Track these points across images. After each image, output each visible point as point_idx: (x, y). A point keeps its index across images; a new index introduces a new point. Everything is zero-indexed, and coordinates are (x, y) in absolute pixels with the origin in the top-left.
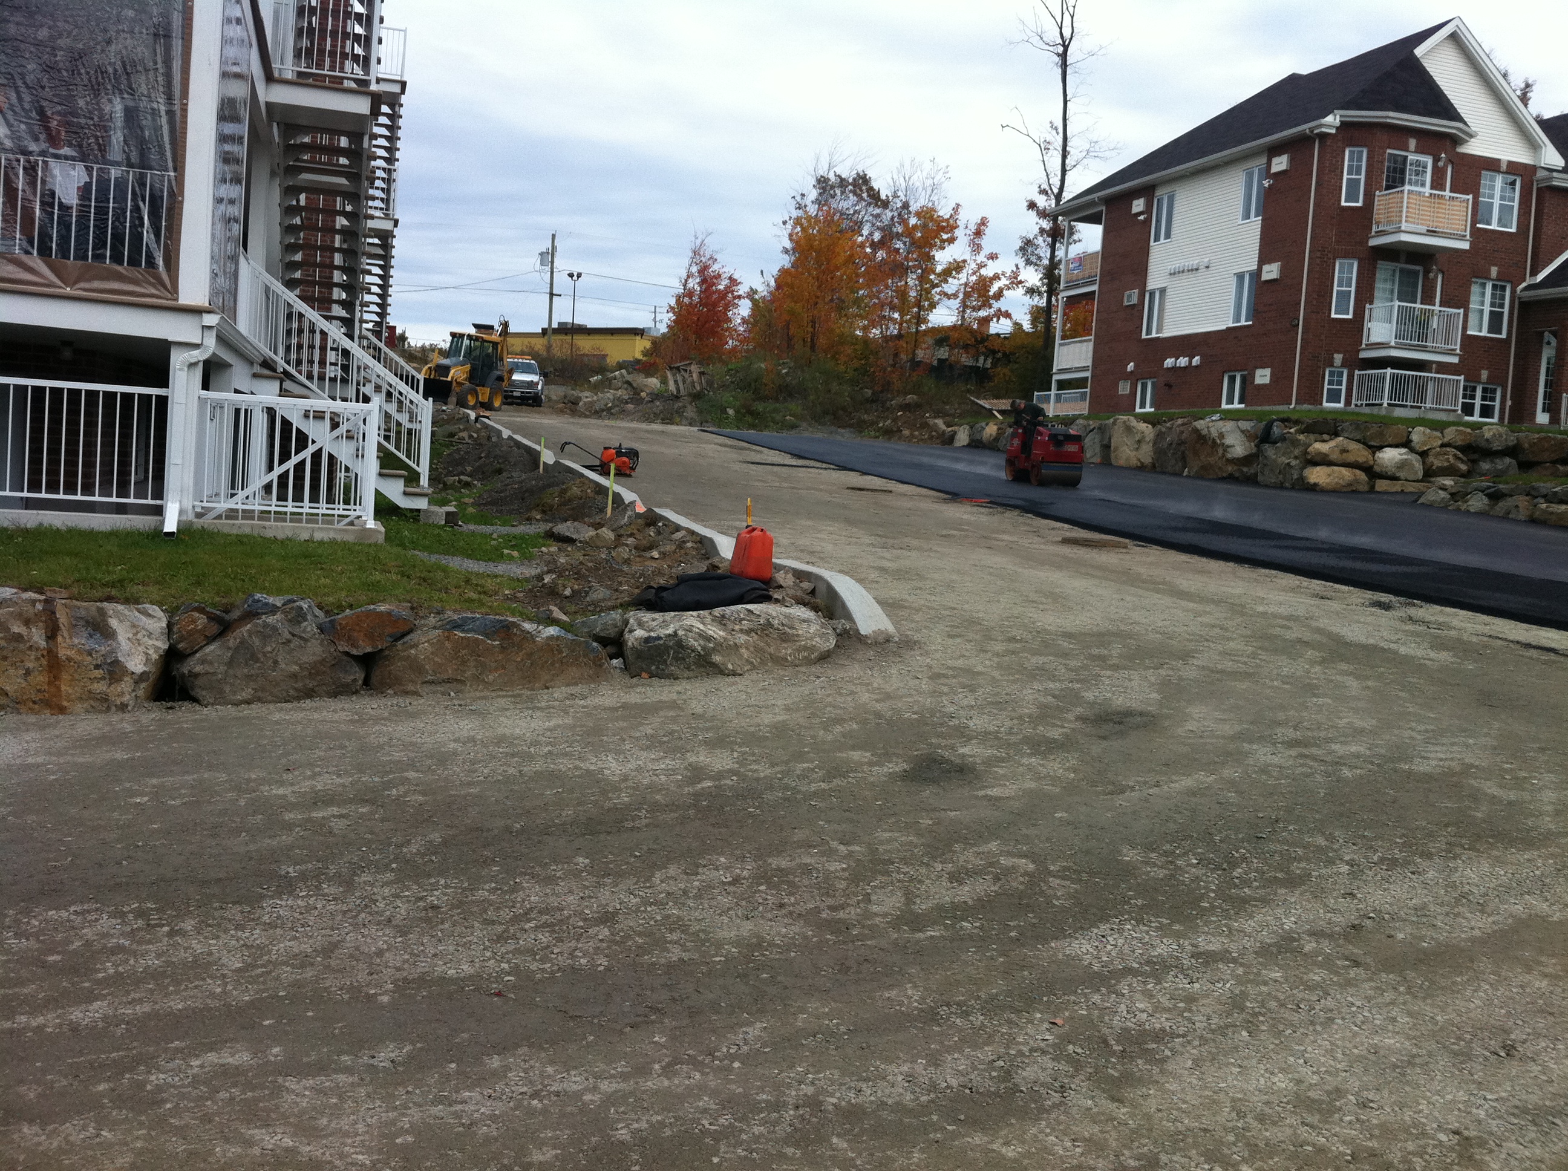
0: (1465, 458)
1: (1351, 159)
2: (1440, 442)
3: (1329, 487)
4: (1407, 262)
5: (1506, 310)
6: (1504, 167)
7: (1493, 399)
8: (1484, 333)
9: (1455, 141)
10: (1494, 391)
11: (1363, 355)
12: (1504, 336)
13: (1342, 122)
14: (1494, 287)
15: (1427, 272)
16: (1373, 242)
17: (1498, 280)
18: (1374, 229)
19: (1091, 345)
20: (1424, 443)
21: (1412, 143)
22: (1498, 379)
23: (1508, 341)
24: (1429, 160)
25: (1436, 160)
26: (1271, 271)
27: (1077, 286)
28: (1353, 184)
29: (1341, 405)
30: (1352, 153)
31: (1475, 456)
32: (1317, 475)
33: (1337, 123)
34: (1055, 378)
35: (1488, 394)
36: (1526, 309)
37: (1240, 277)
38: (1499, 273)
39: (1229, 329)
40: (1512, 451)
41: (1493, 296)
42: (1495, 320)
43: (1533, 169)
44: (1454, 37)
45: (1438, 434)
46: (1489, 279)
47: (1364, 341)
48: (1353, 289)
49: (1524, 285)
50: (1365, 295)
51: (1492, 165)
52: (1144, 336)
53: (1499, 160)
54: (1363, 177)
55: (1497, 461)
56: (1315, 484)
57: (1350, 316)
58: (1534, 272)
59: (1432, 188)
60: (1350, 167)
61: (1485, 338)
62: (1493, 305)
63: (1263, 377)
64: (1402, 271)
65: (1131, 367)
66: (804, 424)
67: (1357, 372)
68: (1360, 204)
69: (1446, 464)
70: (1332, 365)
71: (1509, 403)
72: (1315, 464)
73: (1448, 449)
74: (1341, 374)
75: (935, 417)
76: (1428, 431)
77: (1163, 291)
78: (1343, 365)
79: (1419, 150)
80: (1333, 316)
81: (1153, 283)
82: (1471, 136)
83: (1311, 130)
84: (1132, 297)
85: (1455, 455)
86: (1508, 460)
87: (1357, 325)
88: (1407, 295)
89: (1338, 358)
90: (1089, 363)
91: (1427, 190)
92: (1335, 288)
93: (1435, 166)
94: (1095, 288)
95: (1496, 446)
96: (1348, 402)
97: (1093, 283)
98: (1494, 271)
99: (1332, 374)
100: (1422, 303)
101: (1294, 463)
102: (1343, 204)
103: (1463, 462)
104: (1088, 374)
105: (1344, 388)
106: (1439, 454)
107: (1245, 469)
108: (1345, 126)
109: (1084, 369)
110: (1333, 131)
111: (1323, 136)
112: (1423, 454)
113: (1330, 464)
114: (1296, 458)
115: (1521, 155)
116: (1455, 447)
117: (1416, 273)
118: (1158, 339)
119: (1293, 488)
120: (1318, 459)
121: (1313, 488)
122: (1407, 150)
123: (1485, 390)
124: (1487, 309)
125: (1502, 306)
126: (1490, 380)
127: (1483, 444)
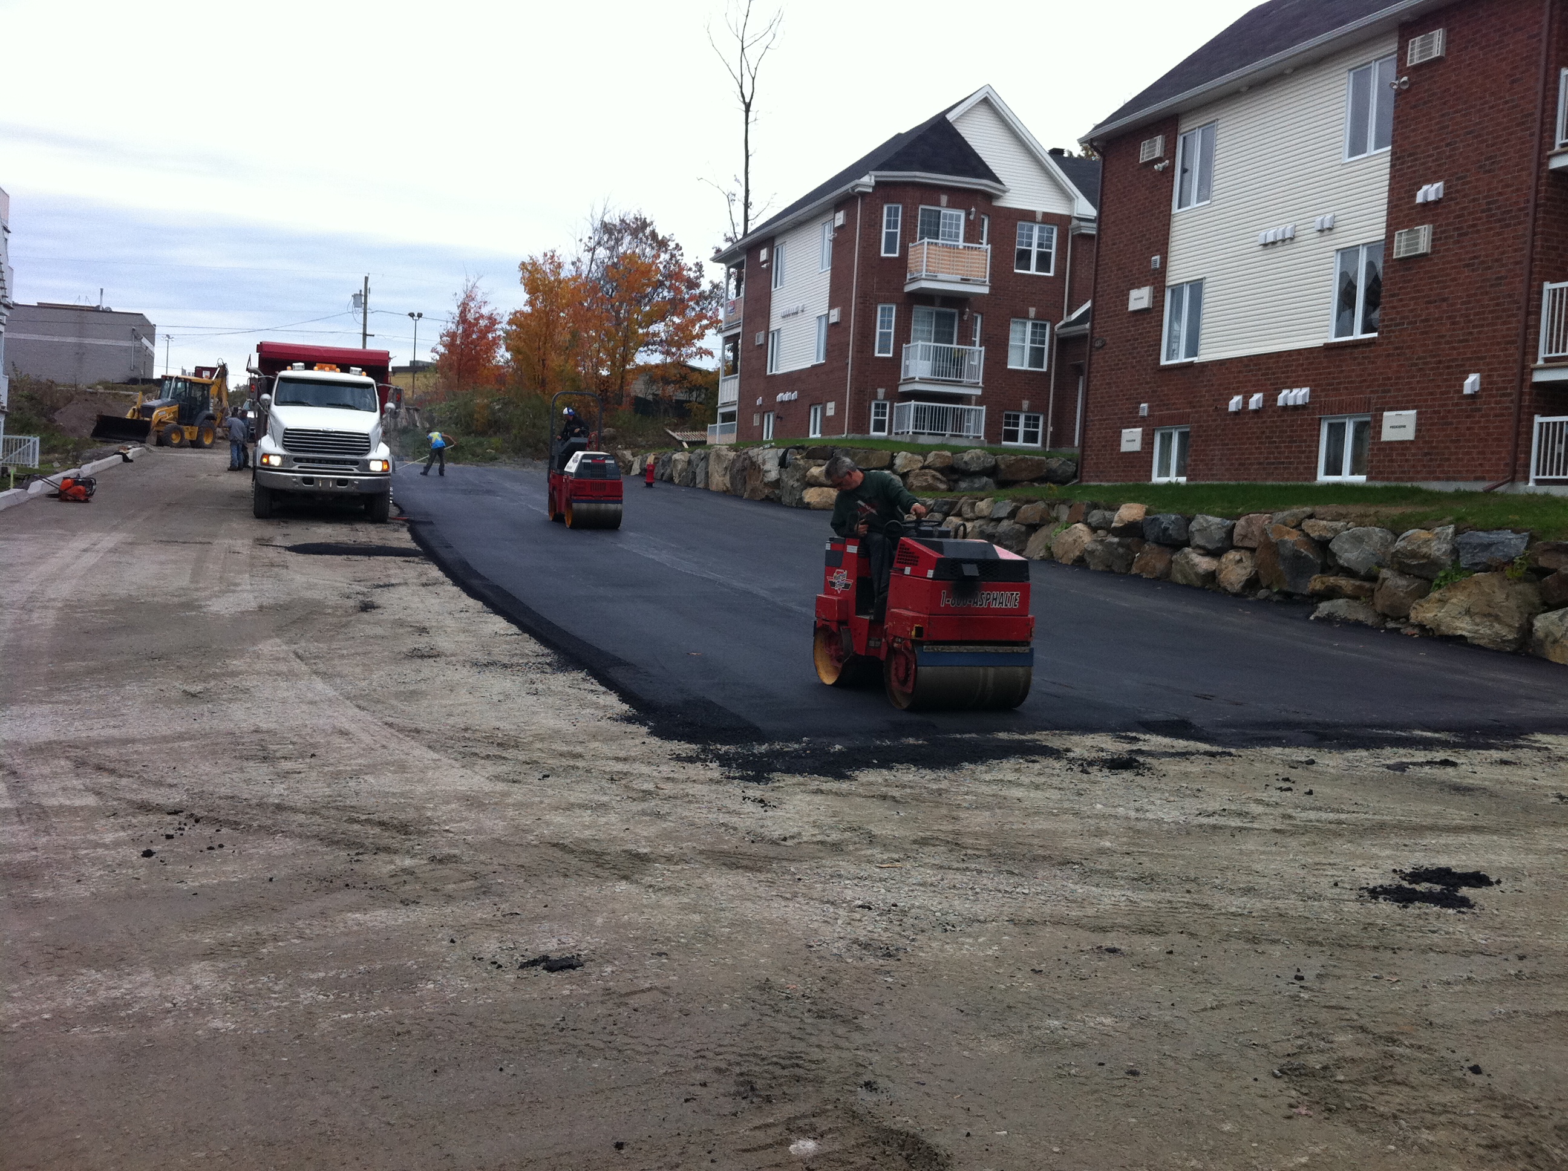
0: (944, 479)
1: (889, 215)
2: (920, 465)
3: (818, 506)
4: (942, 306)
5: (1046, 346)
6: (1039, 217)
7: (1037, 426)
8: (1026, 367)
9: (989, 197)
10: (1037, 419)
11: (903, 389)
12: (1045, 369)
13: (876, 182)
14: (1034, 326)
15: (962, 314)
16: (908, 288)
17: (1034, 319)
18: (908, 277)
19: (737, 381)
20: (904, 467)
21: (944, 199)
22: (1039, 407)
23: (1048, 374)
24: (962, 214)
25: (968, 214)
26: (835, 316)
27: (732, 328)
28: (891, 237)
29: (885, 434)
30: (889, 210)
31: (956, 477)
32: (811, 496)
33: (873, 182)
34: (720, 411)
35: (1032, 421)
36: (1065, 345)
37: (819, 318)
38: (1037, 313)
39: (814, 367)
40: (992, 472)
41: (1033, 333)
42: (1036, 356)
43: (1068, 219)
44: (986, 102)
45: (920, 458)
46: (1028, 318)
47: (902, 377)
48: (893, 330)
49: (1062, 323)
50: (903, 336)
51: (1028, 216)
52: (768, 373)
53: (1034, 212)
54: (899, 230)
55: (976, 480)
56: (808, 503)
57: (891, 355)
58: (1070, 313)
59: (966, 240)
60: (888, 222)
61: (1026, 372)
62: (1033, 341)
63: (831, 409)
64: (938, 314)
65: (759, 401)
66: (504, 457)
67: (896, 404)
68: (897, 255)
69: (925, 484)
70: (876, 399)
71: (1050, 429)
72: (812, 485)
73: (927, 471)
74: (884, 406)
75: (626, 449)
76: (909, 455)
77: (779, 330)
78: (885, 399)
79: (951, 205)
80: (877, 355)
81: (773, 327)
82: (1004, 192)
83: (853, 188)
84: (760, 339)
85: (933, 476)
86: (985, 479)
87: (895, 363)
88: (942, 335)
89: (881, 392)
90: (736, 398)
91: (961, 243)
92: (878, 330)
93: (967, 220)
94: (739, 330)
95: (974, 467)
96: (890, 432)
97: (738, 326)
98: (1032, 311)
99: (877, 406)
100: (958, 344)
101: (796, 484)
102: (883, 254)
103: (941, 481)
104: (735, 408)
105: (887, 418)
106: (917, 475)
107: (777, 492)
108: (879, 185)
109: (732, 404)
110: (870, 190)
111: (863, 194)
112: (904, 476)
113: (821, 485)
114: (798, 480)
115: (1058, 208)
116: (936, 469)
117: (952, 316)
118: (774, 375)
119: (797, 507)
120: (812, 481)
121: (807, 507)
122: (939, 205)
123: (1027, 418)
124: (1028, 345)
125: (1043, 343)
126: (1031, 409)
127: (963, 466)
